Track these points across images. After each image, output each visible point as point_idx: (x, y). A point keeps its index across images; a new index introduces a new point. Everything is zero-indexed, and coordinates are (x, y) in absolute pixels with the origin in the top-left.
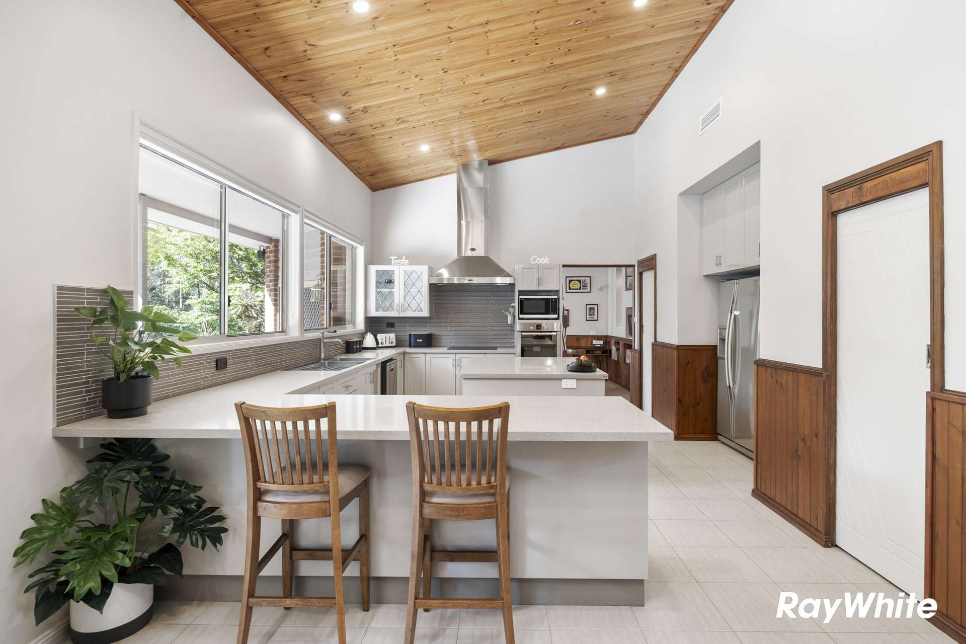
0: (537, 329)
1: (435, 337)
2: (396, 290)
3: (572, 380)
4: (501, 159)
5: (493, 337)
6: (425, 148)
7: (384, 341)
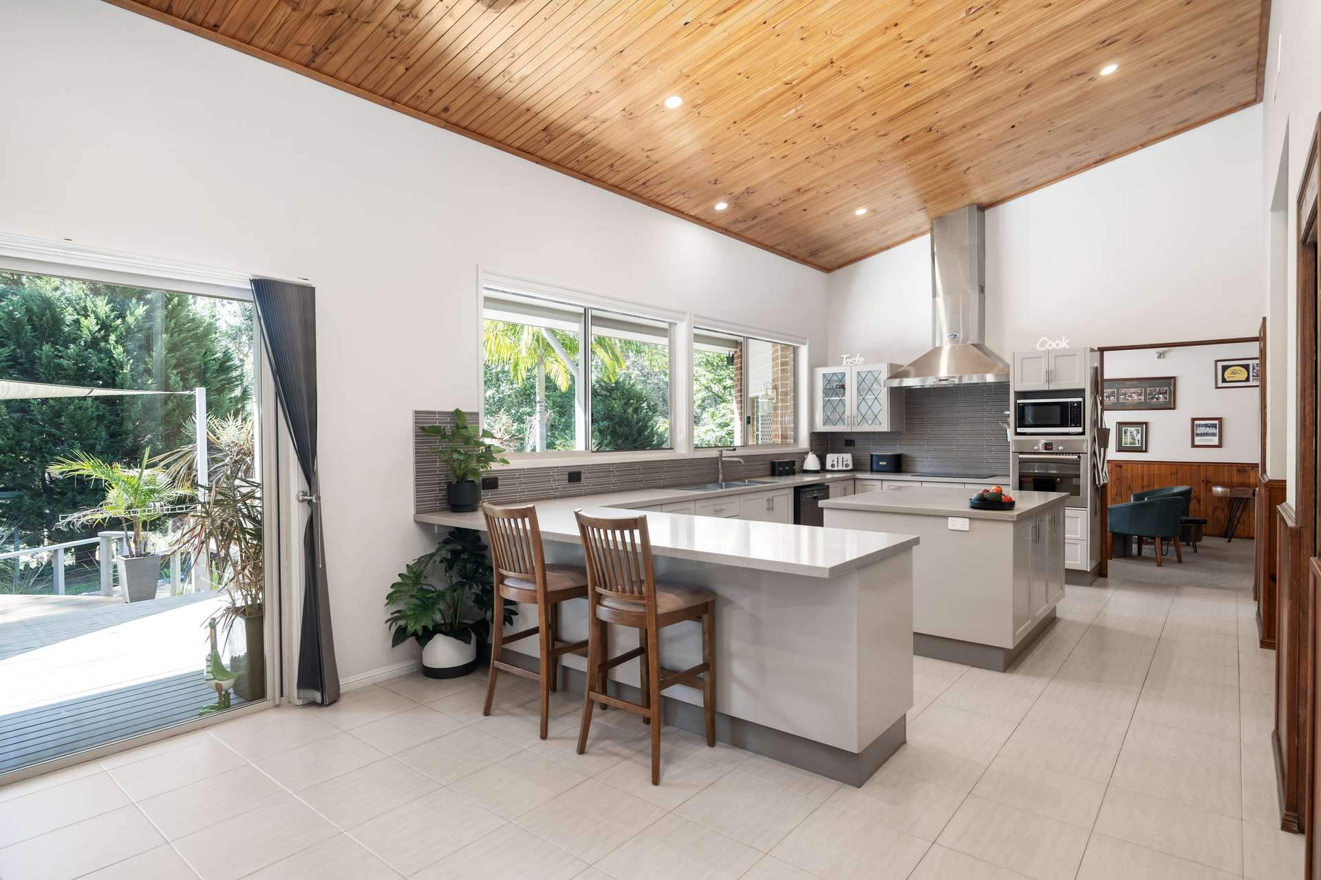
0: (1046, 449)
1: (908, 459)
2: (847, 398)
3: (963, 520)
4: (998, 199)
5: (991, 461)
6: (861, 212)
7: (835, 463)
